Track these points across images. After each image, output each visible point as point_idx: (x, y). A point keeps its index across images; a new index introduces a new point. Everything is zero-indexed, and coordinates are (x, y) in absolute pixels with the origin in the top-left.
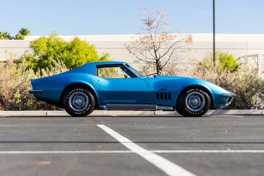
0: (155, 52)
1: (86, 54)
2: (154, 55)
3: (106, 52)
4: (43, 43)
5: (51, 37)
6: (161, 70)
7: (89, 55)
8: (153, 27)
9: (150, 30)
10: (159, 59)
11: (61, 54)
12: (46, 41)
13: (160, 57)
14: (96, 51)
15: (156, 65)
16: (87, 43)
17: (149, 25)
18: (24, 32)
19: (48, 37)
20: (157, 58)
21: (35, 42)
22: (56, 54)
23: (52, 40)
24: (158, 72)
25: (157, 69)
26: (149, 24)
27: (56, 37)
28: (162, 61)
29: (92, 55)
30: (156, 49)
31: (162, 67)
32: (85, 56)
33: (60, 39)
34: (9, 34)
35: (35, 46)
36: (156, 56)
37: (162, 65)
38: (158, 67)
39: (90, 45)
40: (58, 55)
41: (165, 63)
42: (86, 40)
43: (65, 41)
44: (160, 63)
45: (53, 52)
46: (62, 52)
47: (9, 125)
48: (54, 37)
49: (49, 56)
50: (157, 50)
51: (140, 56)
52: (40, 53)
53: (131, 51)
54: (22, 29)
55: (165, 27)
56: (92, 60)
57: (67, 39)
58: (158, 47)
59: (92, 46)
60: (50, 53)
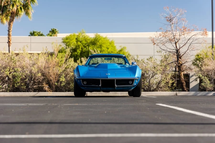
0: (176, 43)
1: (107, 48)
2: (175, 46)
3: (123, 45)
4: (73, 39)
5: (79, 34)
6: (181, 58)
7: (109, 48)
8: (173, 23)
9: (171, 25)
10: (179, 49)
11: (87, 47)
12: (76, 37)
13: (180, 47)
14: (115, 46)
15: (176, 54)
16: (108, 39)
17: (171, 22)
18: (53, 32)
19: (77, 34)
20: (177, 49)
21: (67, 39)
22: (83, 48)
23: (80, 37)
24: (178, 60)
25: (178, 58)
26: (171, 20)
27: (83, 34)
28: (182, 51)
29: (112, 48)
30: (176, 41)
31: (182, 56)
32: (107, 49)
33: (87, 36)
34: (42, 33)
35: (66, 41)
36: (176, 47)
37: (181, 55)
38: (178, 56)
39: (110, 40)
40: (85, 48)
41: (185, 53)
42: (107, 37)
43: (91, 37)
44: (180, 53)
45: (81, 46)
46: (88, 46)
47: (77, 104)
48: (82, 35)
49: (78, 49)
50: (178, 42)
51: (163, 47)
52: (71, 47)
53: (155, 42)
54: (52, 29)
55: (184, 23)
56: (112, 52)
57: (91, 36)
58: (178, 40)
59: (112, 41)
60: (79, 46)
